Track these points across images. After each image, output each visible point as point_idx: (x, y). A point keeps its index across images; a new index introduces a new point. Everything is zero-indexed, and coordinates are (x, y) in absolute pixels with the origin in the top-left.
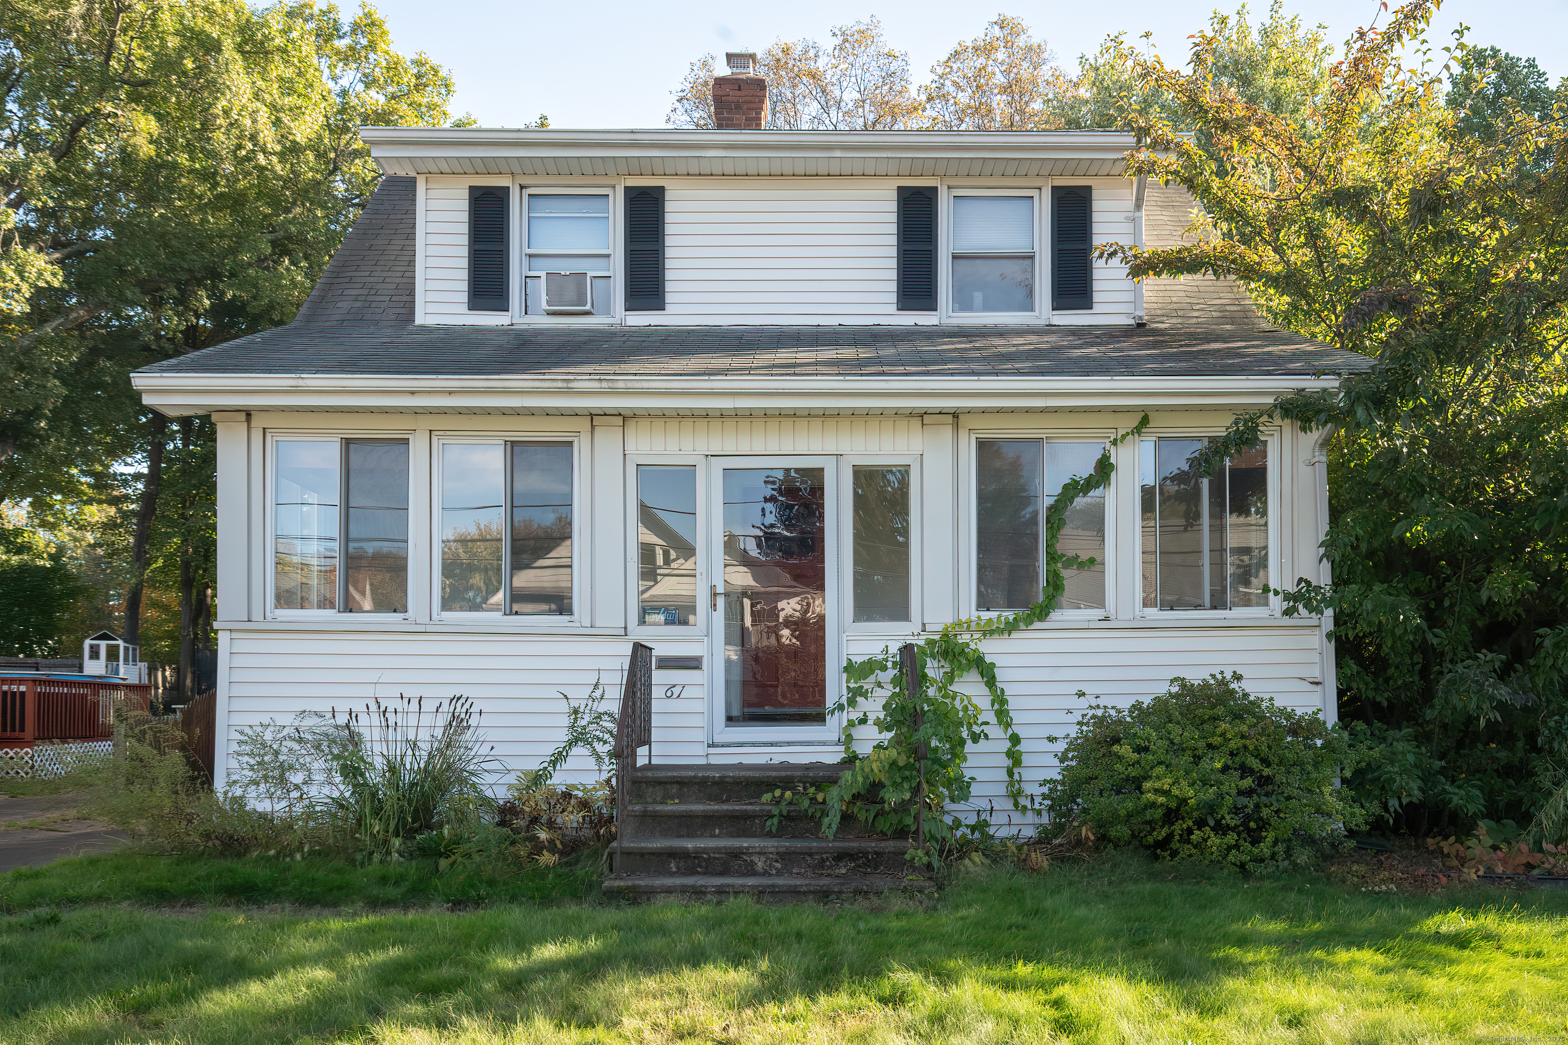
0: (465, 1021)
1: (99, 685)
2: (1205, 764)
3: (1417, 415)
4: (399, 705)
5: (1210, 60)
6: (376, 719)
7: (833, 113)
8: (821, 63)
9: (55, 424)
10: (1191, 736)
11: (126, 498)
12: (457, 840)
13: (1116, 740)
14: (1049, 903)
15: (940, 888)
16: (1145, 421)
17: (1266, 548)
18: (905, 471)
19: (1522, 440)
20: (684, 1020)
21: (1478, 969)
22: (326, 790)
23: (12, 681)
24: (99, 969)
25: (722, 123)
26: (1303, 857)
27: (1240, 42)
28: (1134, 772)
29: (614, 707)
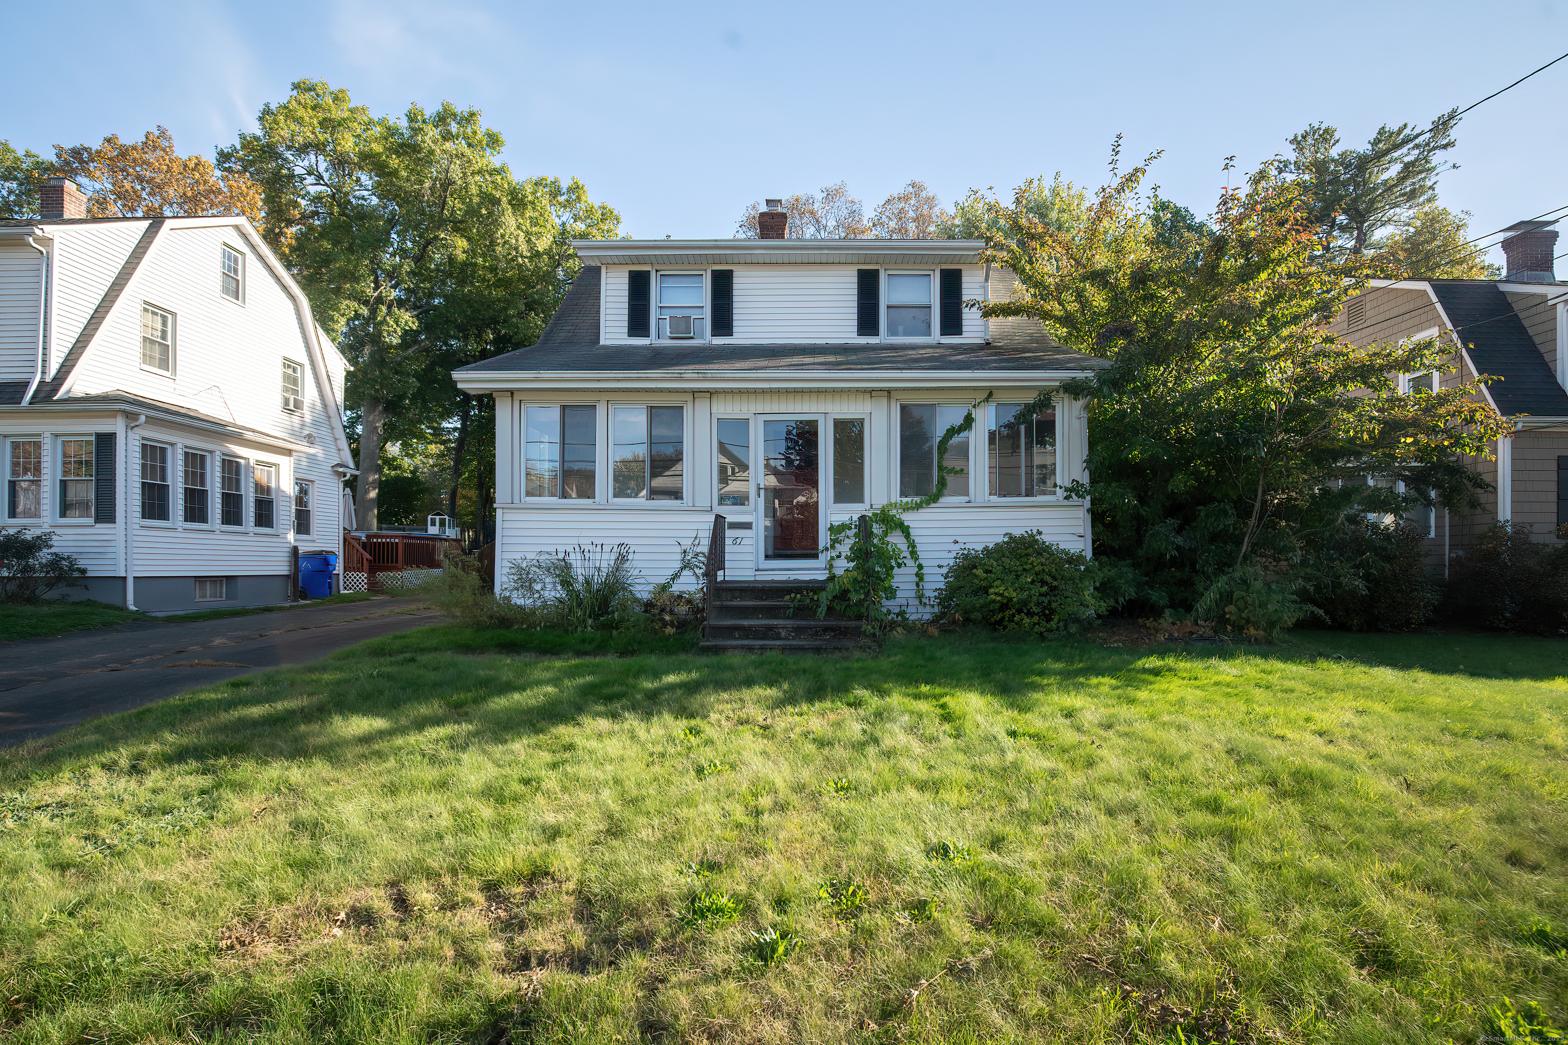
0: (626, 714)
1: (434, 538)
2: (1022, 579)
3: (1134, 392)
4: (591, 548)
5: (1024, 202)
6: (579, 556)
7: (822, 232)
8: (816, 206)
9: (414, 399)
10: (1014, 564)
11: (450, 440)
12: (622, 621)
13: (975, 567)
14: (938, 654)
15: (880, 646)
16: (990, 395)
17: (1055, 464)
18: (862, 421)
19: (1189, 405)
20: (743, 715)
21: (1164, 686)
22: (553, 593)
23: (391, 537)
24: (436, 685)
25: (763, 236)
26: (1073, 629)
27: (1039, 196)
28: (984, 584)
29: (706, 550)
